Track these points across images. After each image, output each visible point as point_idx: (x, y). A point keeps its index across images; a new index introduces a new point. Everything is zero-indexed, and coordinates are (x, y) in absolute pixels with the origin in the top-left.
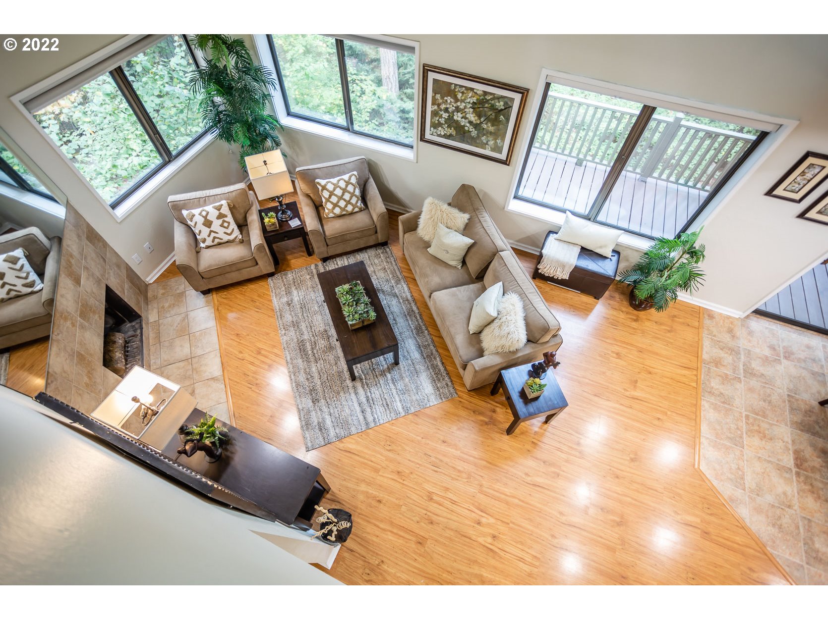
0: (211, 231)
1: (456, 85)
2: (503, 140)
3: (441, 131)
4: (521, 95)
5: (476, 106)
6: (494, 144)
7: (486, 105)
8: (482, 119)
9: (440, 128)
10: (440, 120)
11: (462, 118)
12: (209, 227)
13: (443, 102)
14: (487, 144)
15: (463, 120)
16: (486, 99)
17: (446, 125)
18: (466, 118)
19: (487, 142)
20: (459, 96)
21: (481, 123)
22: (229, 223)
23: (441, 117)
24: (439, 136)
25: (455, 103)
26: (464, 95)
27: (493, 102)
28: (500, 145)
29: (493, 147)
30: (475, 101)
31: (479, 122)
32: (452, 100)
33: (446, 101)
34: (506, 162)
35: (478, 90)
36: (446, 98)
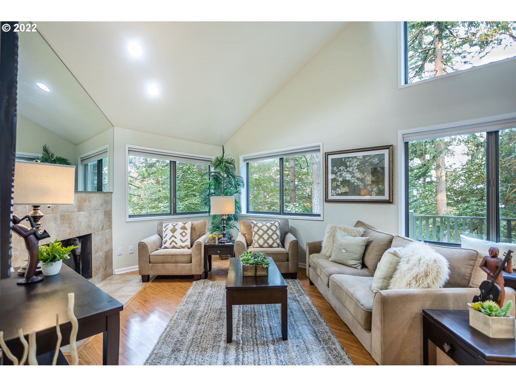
0: (173, 236)
1: (345, 158)
2: (383, 184)
3: (339, 191)
4: (388, 150)
5: (360, 167)
6: (377, 189)
7: (367, 164)
8: (365, 174)
9: (338, 189)
10: (337, 183)
11: (352, 177)
12: (173, 233)
13: (339, 171)
14: (372, 191)
15: (353, 178)
16: (366, 160)
17: (342, 186)
18: (353, 177)
19: (372, 189)
20: (348, 164)
21: (365, 177)
22: (186, 234)
23: (338, 181)
24: (338, 195)
25: (346, 169)
26: (351, 162)
27: (370, 161)
28: (382, 189)
29: (377, 192)
30: (358, 164)
31: (363, 177)
32: (344, 168)
33: (340, 169)
34: (389, 202)
35: (359, 156)
36: (340, 168)
